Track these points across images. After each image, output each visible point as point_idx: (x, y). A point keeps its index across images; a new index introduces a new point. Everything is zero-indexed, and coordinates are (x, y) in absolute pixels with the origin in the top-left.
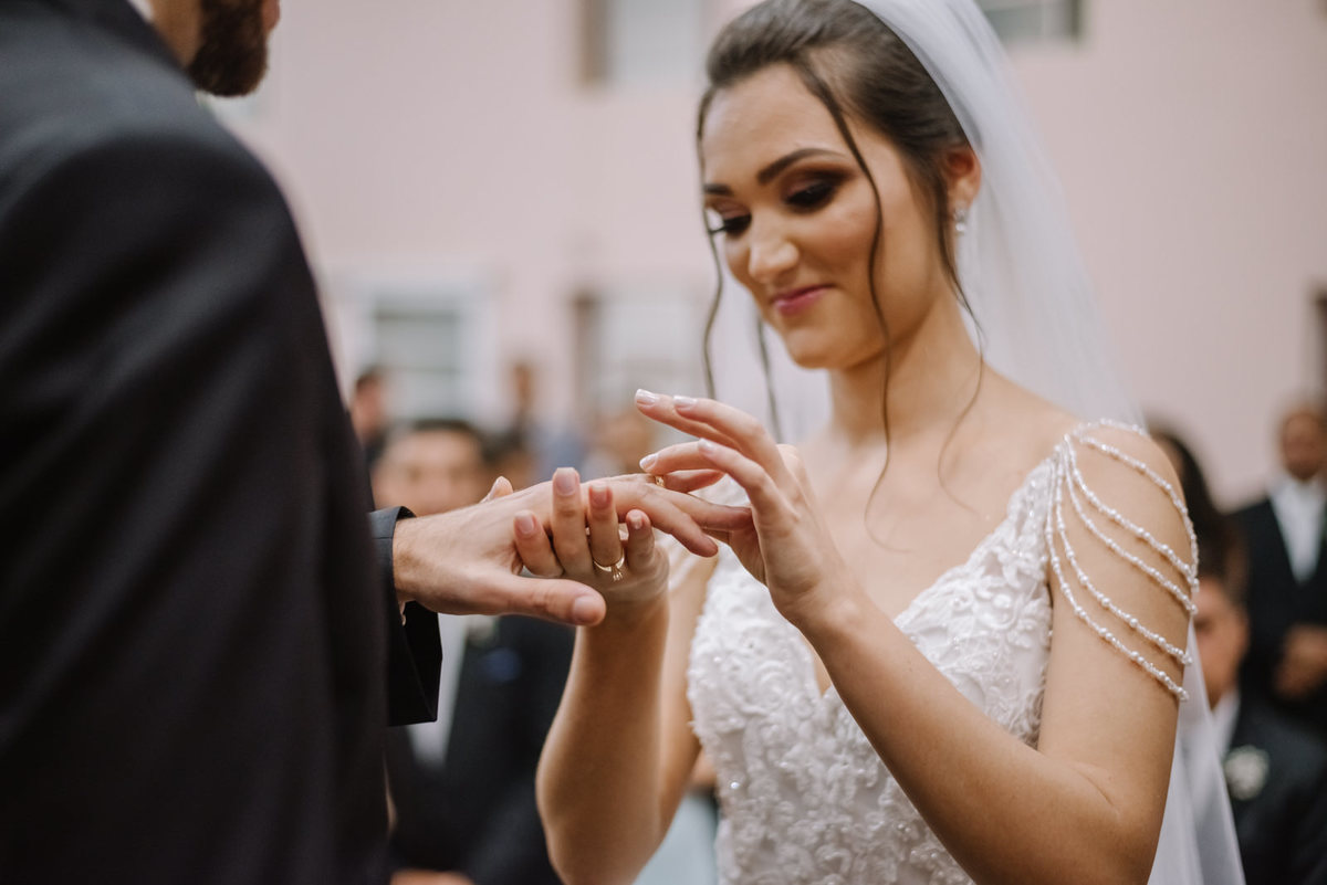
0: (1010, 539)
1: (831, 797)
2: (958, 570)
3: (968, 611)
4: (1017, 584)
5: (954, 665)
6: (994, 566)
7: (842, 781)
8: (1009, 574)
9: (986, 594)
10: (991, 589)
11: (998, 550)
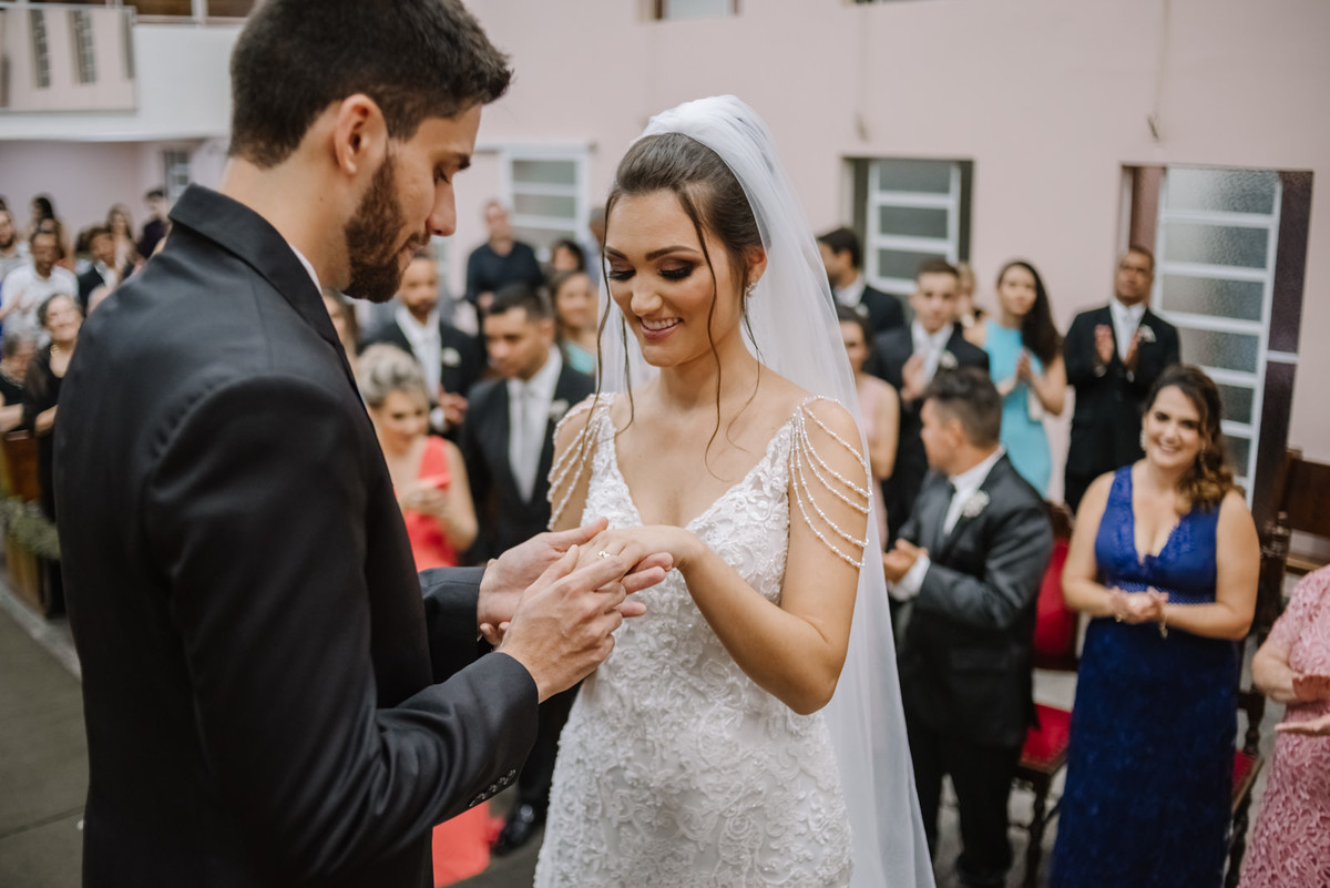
0: (767, 469)
1: (664, 610)
2: (738, 486)
3: (744, 509)
4: (770, 495)
5: (737, 540)
6: (758, 484)
7: (671, 602)
8: (766, 489)
9: (754, 500)
10: (757, 498)
11: (760, 474)
